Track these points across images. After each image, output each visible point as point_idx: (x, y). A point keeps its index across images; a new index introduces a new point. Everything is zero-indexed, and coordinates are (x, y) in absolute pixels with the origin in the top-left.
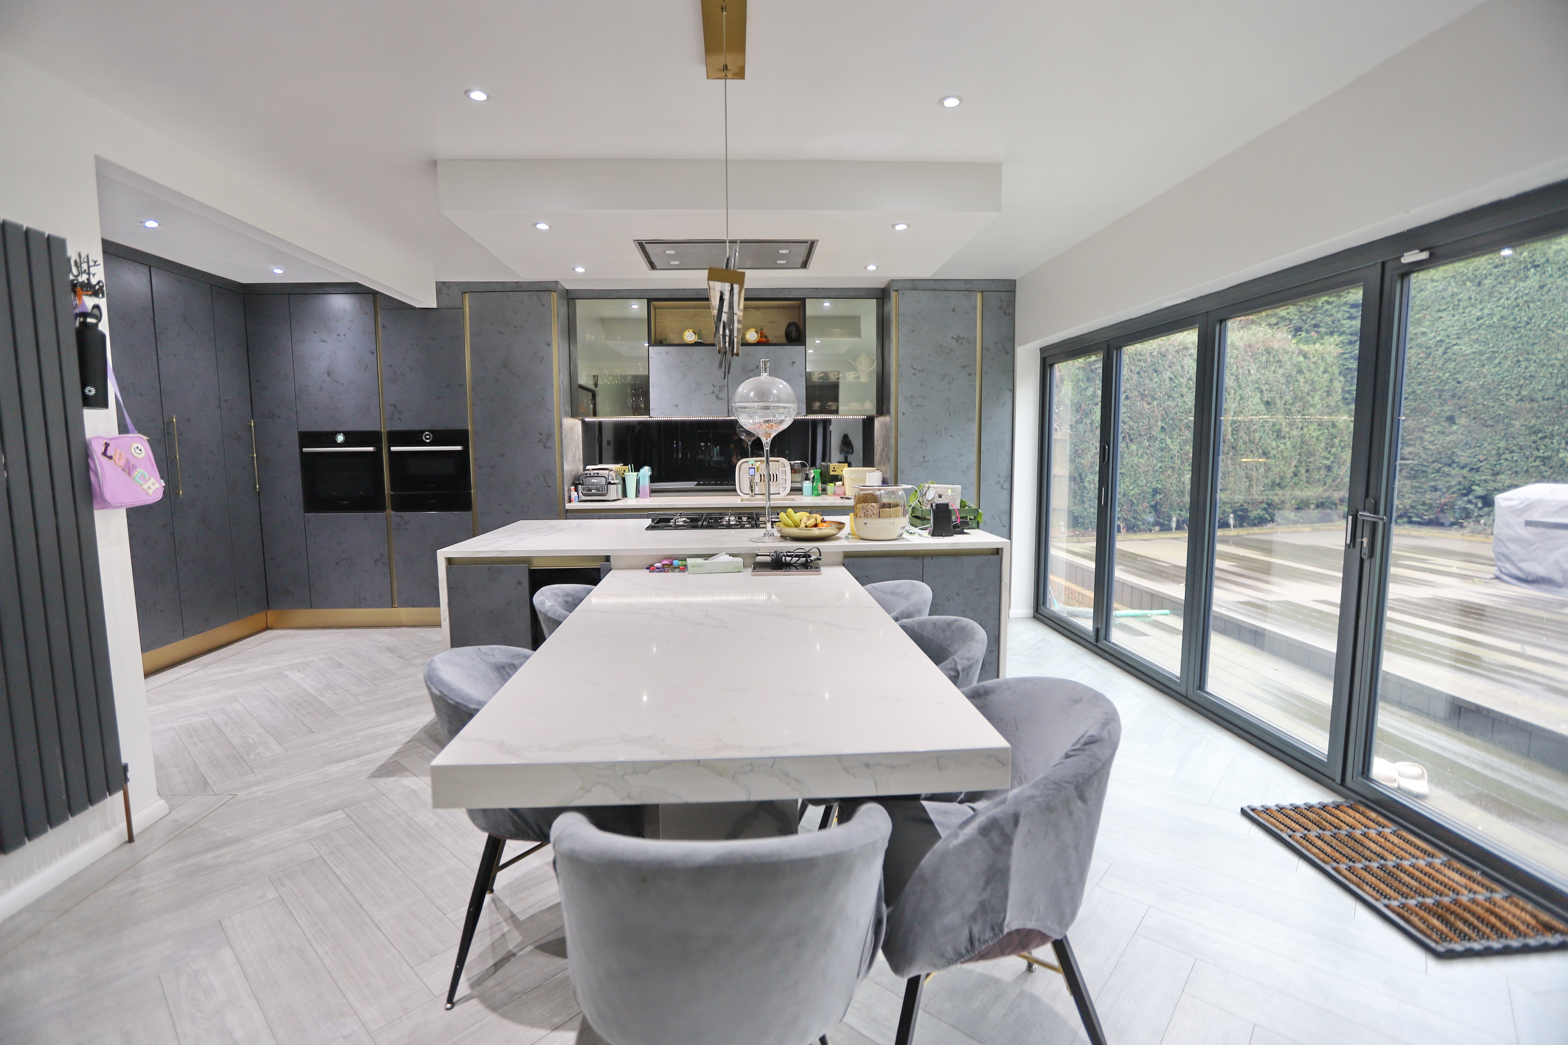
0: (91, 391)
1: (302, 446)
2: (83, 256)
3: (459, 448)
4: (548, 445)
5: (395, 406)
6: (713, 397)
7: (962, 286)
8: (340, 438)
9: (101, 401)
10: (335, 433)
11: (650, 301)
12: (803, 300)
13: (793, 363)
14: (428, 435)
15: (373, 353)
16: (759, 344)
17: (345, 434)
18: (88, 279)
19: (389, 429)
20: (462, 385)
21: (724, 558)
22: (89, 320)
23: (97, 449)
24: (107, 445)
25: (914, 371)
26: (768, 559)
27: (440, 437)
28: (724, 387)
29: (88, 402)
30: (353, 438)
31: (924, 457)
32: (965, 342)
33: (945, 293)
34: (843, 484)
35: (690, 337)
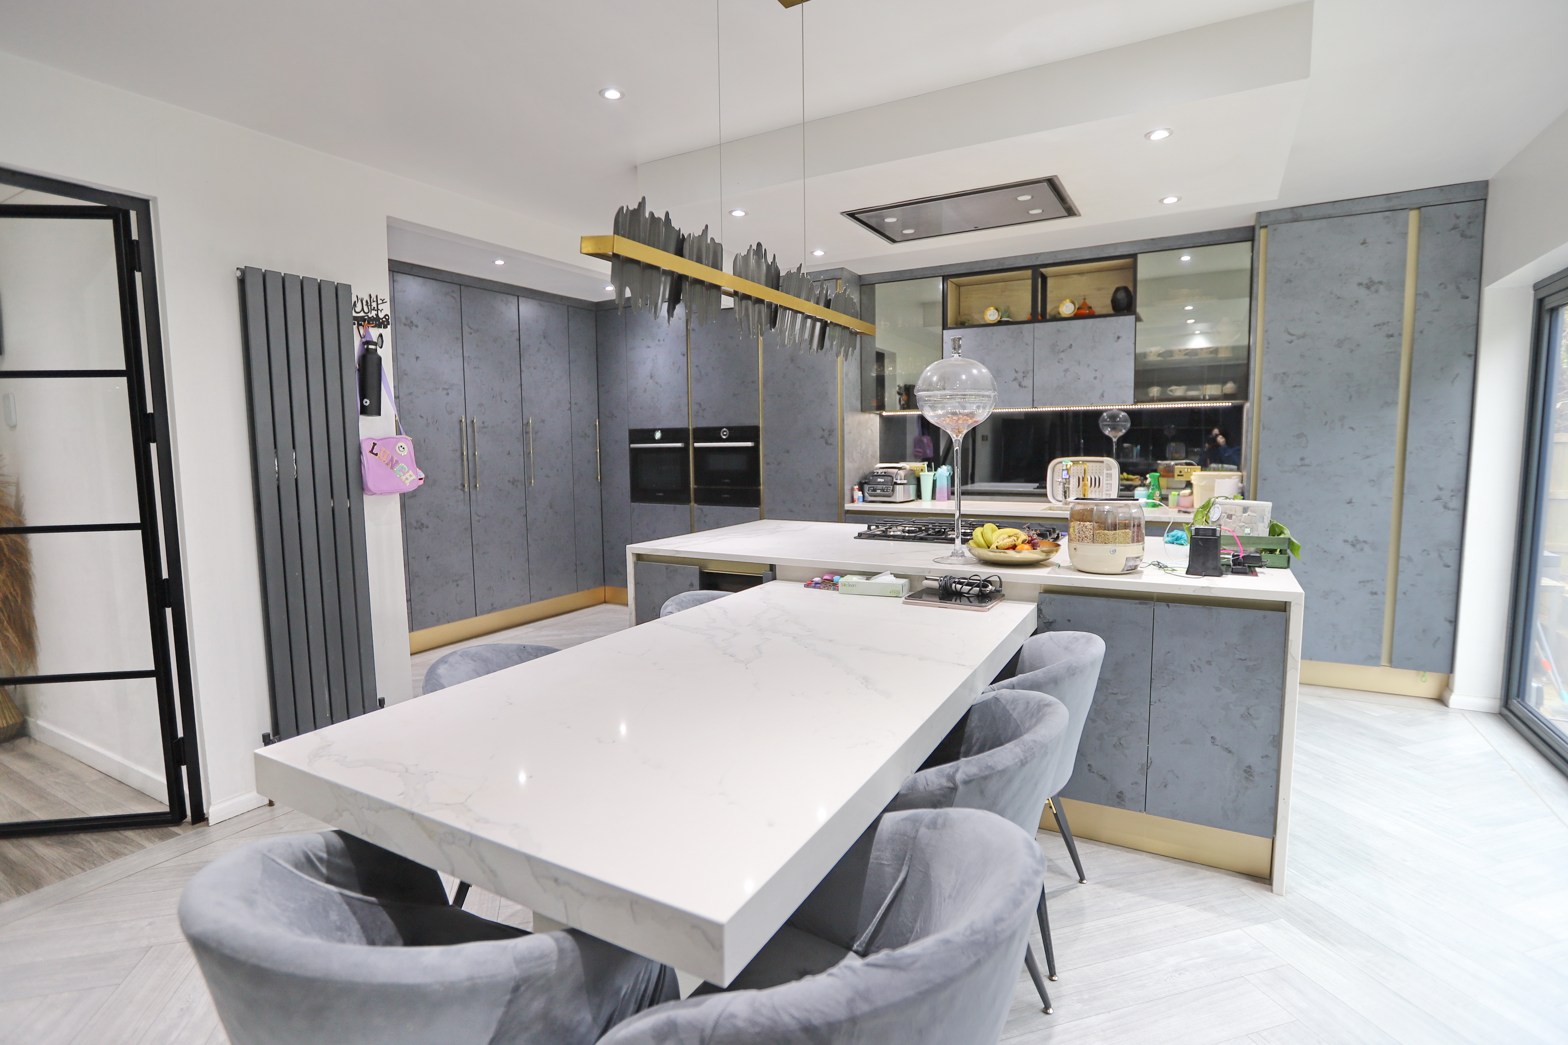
0: (367, 402)
1: (632, 442)
2: (373, 297)
3: (749, 444)
4: (829, 442)
5: (700, 405)
6: (1015, 385)
7: (1382, 204)
8: (658, 435)
9: (374, 410)
10: (654, 430)
11: (945, 278)
12: (1134, 256)
13: (1119, 338)
14: (725, 431)
15: (684, 355)
16: (1077, 316)
17: (663, 431)
18: (377, 315)
19: (694, 427)
20: (755, 382)
21: (887, 579)
22: (370, 347)
23: (366, 448)
24: (375, 444)
25: (1290, 338)
26: (935, 584)
27: (737, 433)
28: (1028, 373)
29: (364, 411)
30: (670, 434)
31: (1302, 459)
32: (1382, 288)
33: (1348, 220)
34: (1192, 493)
35: (992, 315)
